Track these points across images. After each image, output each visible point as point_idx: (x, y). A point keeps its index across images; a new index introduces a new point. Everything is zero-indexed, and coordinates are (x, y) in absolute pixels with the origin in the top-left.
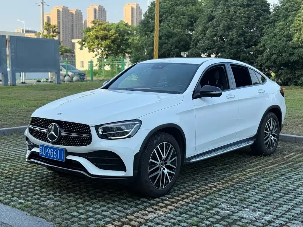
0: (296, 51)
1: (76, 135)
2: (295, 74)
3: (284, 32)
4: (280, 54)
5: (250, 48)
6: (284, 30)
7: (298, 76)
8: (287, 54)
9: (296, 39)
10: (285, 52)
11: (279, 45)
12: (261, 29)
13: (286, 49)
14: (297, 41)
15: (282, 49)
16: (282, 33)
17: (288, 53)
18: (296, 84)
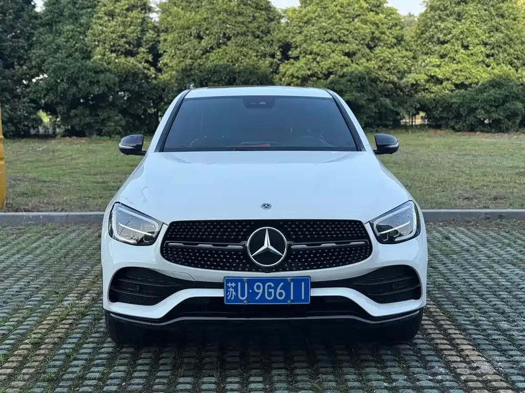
0: (101, 77)
1: (334, 244)
2: (98, 116)
3: (74, 42)
4: (73, 81)
5: (11, 69)
6: (74, 40)
7: (104, 120)
8: (86, 82)
9: (99, 57)
10: (83, 79)
11: (71, 66)
12: (28, 34)
13: (83, 73)
14: (100, 60)
15: (78, 72)
16: (73, 45)
17: (88, 80)
18: (100, 133)
